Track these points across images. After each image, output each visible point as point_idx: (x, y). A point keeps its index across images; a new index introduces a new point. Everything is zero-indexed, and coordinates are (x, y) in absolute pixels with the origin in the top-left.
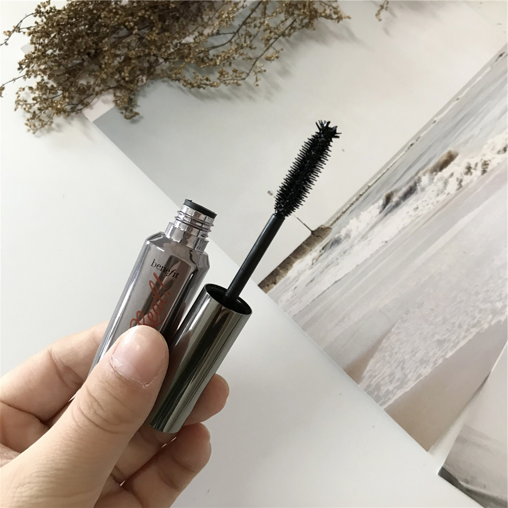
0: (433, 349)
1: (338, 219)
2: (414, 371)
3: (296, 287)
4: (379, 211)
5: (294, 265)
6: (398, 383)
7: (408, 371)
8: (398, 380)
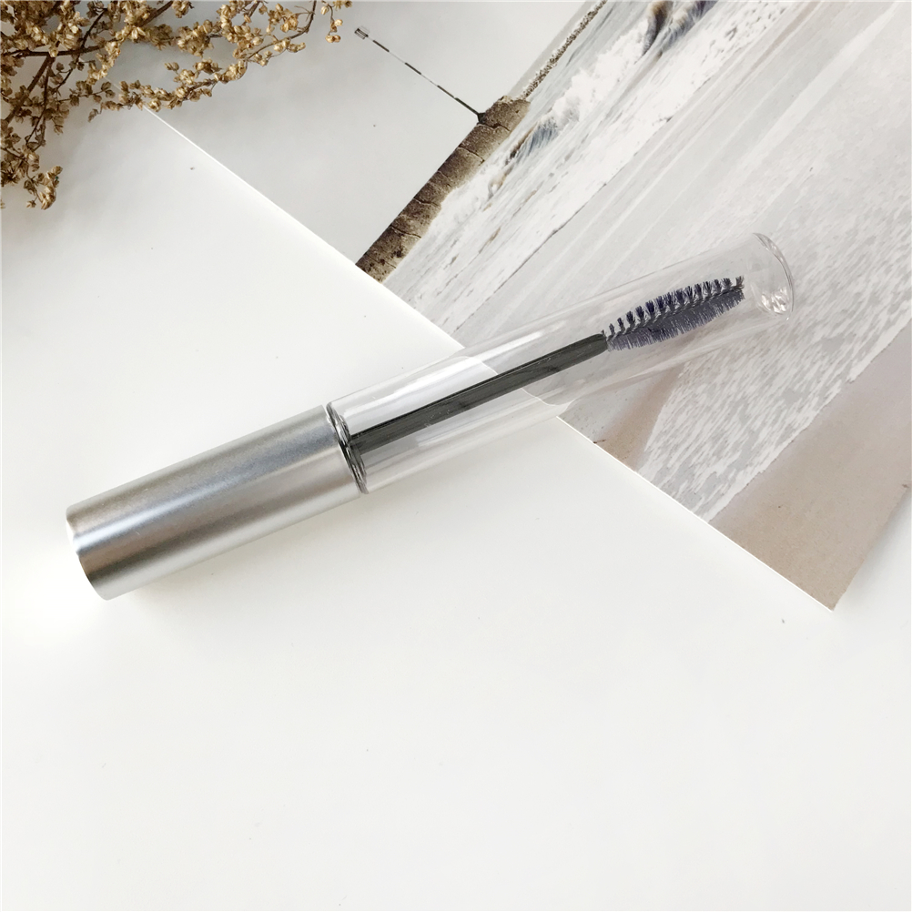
0: (814, 363)
1: (541, 78)
2: (775, 421)
3: (454, 259)
4: (641, 46)
5: (444, 204)
6: (738, 455)
7: (758, 423)
8: (735, 450)
